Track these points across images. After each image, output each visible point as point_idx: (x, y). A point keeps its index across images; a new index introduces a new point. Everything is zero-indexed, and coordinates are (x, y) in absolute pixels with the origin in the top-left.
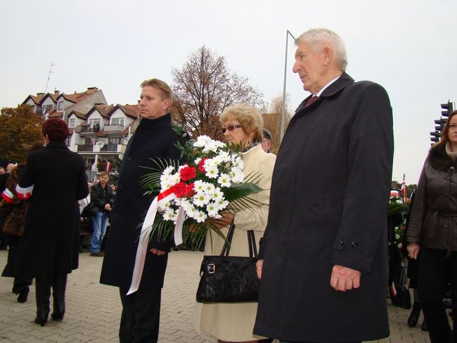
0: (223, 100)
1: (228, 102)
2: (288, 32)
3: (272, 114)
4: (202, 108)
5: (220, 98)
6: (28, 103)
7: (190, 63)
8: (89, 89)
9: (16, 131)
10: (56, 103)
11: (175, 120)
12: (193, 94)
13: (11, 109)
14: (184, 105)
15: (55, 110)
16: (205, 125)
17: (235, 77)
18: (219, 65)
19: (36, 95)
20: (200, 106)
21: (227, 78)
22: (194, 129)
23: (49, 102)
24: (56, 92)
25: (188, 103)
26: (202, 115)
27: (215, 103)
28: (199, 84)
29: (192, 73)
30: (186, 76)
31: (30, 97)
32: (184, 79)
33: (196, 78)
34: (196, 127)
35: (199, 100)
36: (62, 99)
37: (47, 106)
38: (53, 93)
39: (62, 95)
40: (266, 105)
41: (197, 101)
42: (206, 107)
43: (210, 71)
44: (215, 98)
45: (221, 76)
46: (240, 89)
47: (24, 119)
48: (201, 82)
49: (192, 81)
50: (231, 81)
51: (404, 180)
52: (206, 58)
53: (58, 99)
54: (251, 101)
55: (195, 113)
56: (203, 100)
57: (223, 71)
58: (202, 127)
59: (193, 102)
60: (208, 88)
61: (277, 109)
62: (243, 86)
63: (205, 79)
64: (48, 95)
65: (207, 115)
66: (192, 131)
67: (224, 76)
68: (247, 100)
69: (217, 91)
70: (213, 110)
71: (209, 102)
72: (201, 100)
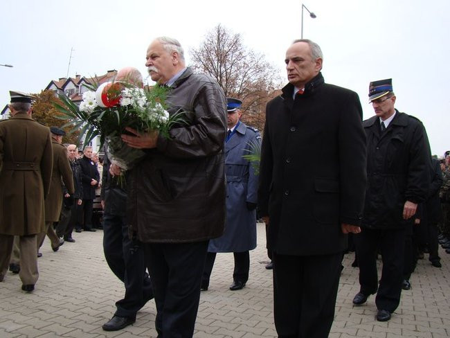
0: (241, 77)
1: (245, 79)
2: (303, 5)
5: (237, 76)
6: (50, 88)
7: (207, 42)
8: (109, 72)
9: (41, 116)
10: (77, 87)
12: (210, 72)
13: (35, 95)
15: (77, 94)
17: (252, 54)
18: (236, 42)
19: (58, 80)
21: (243, 55)
23: (70, 86)
24: (77, 76)
27: (233, 80)
28: (216, 62)
29: (209, 51)
30: (203, 55)
31: (52, 83)
32: (202, 57)
33: (213, 57)
35: (217, 77)
36: (83, 82)
37: (69, 90)
38: (75, 77)
39: (83, 79)
40: (283, 80)
42: (224, 84)
43: (226, 49)
44: (233, 76)
45: (237, 53)
46: (257, 66)
47: (48, 104)
48: (218, 60)
49: (209, 59)
50: (248, 58)
52: (223, 36)
53: (79, 83)
54: (269, 77)
56: (221, 78)
57: (239, 48)
60: (225, 65)
62: (260, 62)
63: (222, 58)
64: (70, 80)
67: (240, 53)
68: (265, 76)
69: (234, 68)
70: (231, 87)
71: (227, 80)
72: (219, 78)
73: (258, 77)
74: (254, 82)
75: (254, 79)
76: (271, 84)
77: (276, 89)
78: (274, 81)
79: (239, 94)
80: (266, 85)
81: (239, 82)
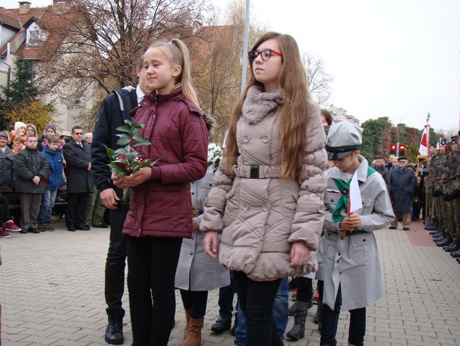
0: (154, 4)
1: (161, 8)
3: (226, 27)
4: (122, 15)
11: (81, 34)
14: (94, 11)
16: (127, 42)
20: (119, 13)
22: (110, 48)
25: (100, 8)
26: (122, 27)
27: (142, 9)
34: (113, 45)
35: (117, 3)
40: (217, 11)
41: (114, 5)
42: (128, 13)
51: (428, 120)
54: (196, 6)
55: (111, 23)
56: (123, 3)
58: (123, 45)
59: (108, 7)
61: (234, 18)
65: (130, 27)
66: (108, 51)
68: (190, 4)
70: (139, 19)
71: (132, 7)
72: (120, 4)
73: (180, 5)
74: (173, 13)
75: (173, 9)
76: (198, 16)
77: (204, 25)
78: (203, 13)
79: (151, 31)
80: (191, 19)
81: (151, 12)
